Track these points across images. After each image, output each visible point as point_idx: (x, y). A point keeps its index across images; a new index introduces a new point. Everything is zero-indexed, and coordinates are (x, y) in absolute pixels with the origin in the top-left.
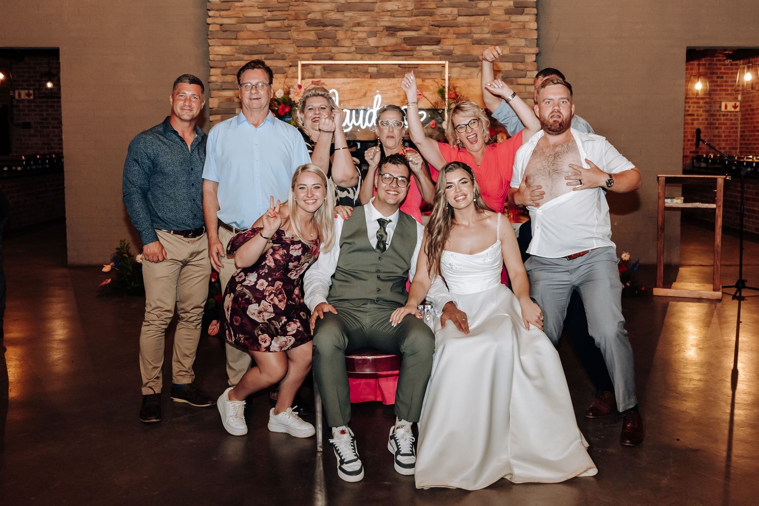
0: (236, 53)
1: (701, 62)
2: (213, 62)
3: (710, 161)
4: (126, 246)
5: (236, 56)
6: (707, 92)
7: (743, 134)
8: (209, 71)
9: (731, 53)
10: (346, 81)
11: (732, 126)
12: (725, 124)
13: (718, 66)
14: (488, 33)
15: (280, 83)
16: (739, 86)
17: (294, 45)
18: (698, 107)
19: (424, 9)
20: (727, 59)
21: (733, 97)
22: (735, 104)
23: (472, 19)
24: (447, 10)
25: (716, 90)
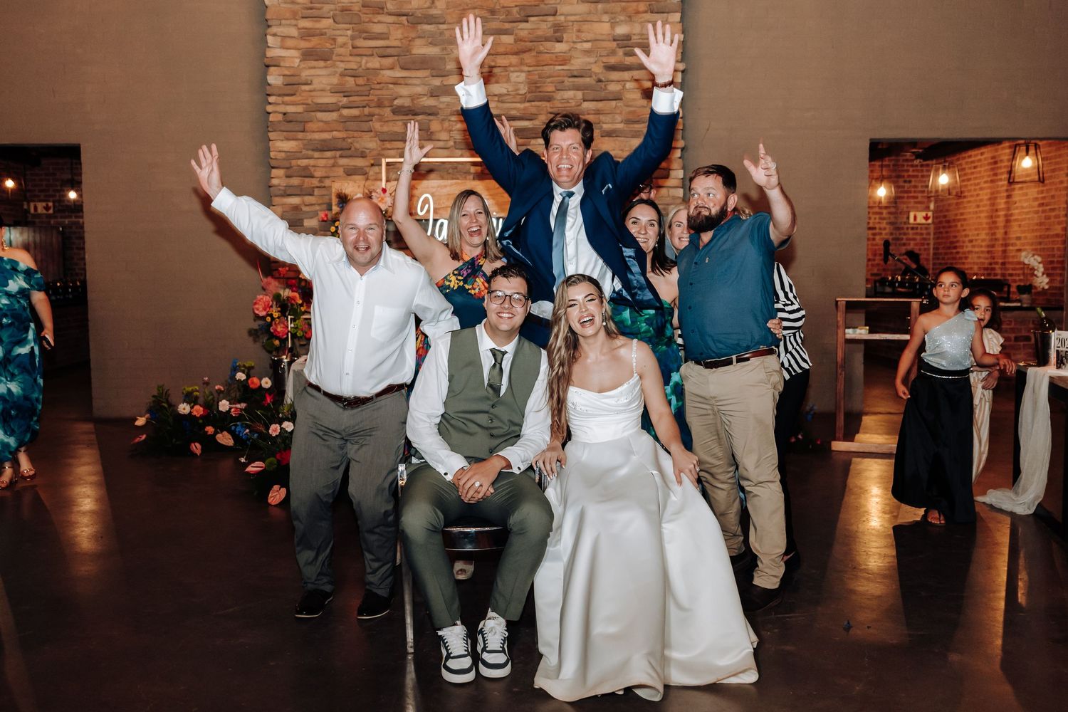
0: (304, 149)
1: (884, 163)
2: (274, 161)
3: (897, 285)
4: (164, 393)
5: (303, 153)
6: (892, 200)
7: (937, 251)
8: (270, 172)
9: (920, 151)
10: (442, 184)
11: (922, 242)
12: (914, 239)
13: (905, 168)
14: (621, 122)
15: (359, 186)
16: (931, 192)
17: (377, 139)
18: (881, 219)
19: (540, 92)
20: (917, 158)
21: (924, 206)
22: (927, 215)
23: (600, 105)
24: (570, 94)
25: (903, 197)
